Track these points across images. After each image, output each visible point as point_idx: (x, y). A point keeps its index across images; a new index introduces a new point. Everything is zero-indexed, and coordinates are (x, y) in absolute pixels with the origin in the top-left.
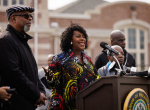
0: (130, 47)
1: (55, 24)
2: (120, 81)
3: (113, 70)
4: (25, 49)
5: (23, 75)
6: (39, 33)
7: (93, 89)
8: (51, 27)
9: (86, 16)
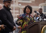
0: (44, 12)
1: (20, 4)
2: (40, 23)
3: (38, 19)
4: (9, 13)
5: (8, 21)
6: (15, 7)
7: (32, 25)
8: (19, 5)
9: (30, 2)
